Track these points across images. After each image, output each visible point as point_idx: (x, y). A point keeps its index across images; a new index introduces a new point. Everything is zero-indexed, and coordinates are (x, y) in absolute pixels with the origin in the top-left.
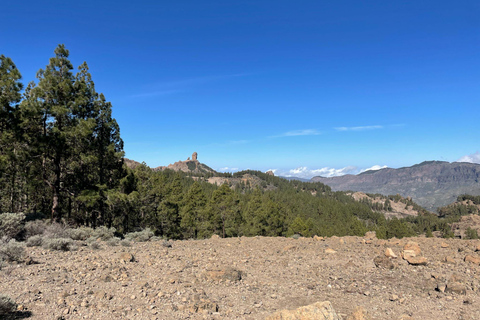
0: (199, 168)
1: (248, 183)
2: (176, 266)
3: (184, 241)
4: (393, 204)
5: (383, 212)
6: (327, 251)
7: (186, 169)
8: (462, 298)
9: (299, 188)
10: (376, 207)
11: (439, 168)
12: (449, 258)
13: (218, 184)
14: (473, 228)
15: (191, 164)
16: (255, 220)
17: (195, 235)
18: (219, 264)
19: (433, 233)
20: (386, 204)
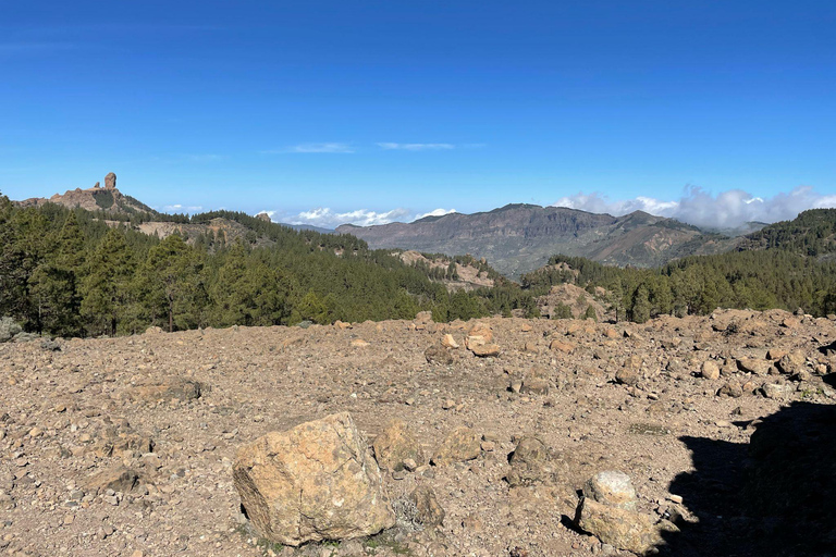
0: (121, 205)
1: (221, 234)
2: (71, 382)
3: (88, 341)
4: (460, 269)
5: (445, 281)
6: (354, 344)
7: (91, 206)
8: (542, 398)
9: (315, 245)
10: (436, 274)
11: (528, 215)
12: (530, 346)
13: (162, 235)
14: (565, 303)
15: (104, 196)
16: (232, 300)
17: (113, 328)
18: (159, 374)
19: (513, 311)
20: (450, 269)
